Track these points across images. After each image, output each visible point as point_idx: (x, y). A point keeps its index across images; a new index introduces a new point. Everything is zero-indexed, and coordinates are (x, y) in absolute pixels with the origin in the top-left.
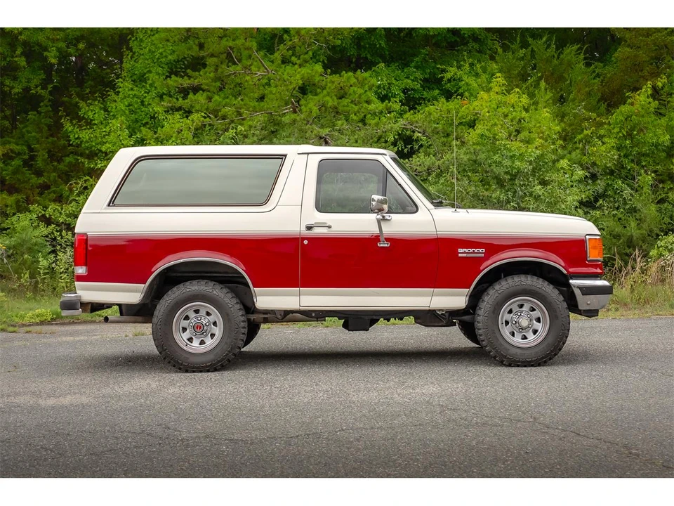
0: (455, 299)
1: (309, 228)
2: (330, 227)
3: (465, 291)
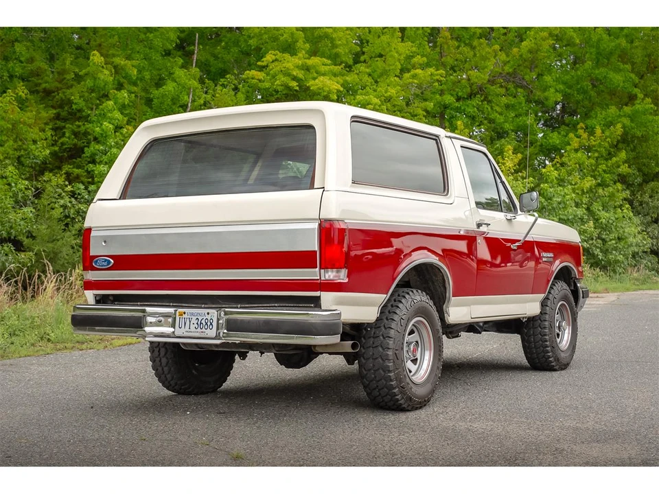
1: (479, 225)
2: (488, 225)
3: (542, 296)
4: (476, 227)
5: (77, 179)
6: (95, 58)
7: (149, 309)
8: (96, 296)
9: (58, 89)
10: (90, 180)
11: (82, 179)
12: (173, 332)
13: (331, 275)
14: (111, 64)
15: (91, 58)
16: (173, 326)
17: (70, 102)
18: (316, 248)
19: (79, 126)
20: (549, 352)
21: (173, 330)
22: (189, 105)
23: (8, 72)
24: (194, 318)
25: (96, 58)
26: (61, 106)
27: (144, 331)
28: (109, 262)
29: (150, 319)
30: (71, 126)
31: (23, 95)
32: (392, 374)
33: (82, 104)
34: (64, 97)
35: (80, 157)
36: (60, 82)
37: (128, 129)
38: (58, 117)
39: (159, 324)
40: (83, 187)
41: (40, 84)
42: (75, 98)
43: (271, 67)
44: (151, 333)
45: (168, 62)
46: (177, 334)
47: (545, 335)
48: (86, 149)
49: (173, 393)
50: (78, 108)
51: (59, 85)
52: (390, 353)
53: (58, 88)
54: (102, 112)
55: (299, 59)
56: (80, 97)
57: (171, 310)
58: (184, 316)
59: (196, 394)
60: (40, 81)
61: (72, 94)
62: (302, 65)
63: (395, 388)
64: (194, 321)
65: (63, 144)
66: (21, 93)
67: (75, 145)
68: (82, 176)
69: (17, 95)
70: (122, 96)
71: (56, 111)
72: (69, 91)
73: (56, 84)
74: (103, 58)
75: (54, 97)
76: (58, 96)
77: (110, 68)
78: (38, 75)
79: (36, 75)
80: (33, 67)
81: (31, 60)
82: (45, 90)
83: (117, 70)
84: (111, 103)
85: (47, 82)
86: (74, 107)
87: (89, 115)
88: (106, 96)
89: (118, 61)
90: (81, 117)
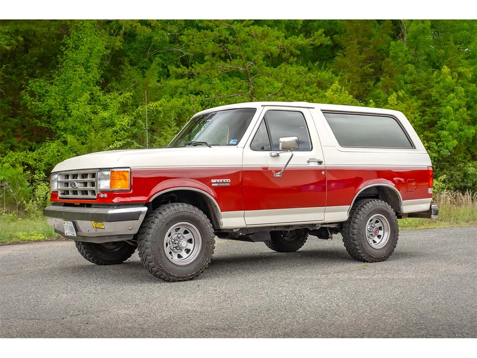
5: (432, 139)
6: (445, 70)
9: (425, 89)
10: (439, 139)
11: (435, 139)
14: (457, 72)
15: (442, 70)
17: (431, 96)
19: (434, 109)
23: (404, 80)
25: (446, 69)
26: (426, 99)
30: (429, 110)
31: (402, 95)
33: (437, 96)
34: (427, 94)
35: (434, 127)
36: (426, 85)
37: (463, 109)
38: (424, 105)
40: (435, 144)
41: (415, 87)
42: (434, 94)
48: (438, 122)
50: (435, 99)
51: (425, 87)
54: (447, 100)
56: (437, 92)
60: (415, 85)
61: (432, 91)
65: (424, 120)
66: (400, 94)
67: (432, 120)
68: (434, 137)
69: (398, 95)
70: (460, 90)
71: (423, 101)
72: (431, 89)
73: (424, 86)
74: (449, 69)
75: (422, 94)
76: (425, 93)
77: (455, 74)
78: (414, 82)
79: (413, 82)
80: (411, 78)
81: (411, 74)
82: (417, 90)
83: (460, 75)
84: (452, 95)
85: (419, 86)
86: (433, 99)
87: (441, 103)
88: (453, 91)
89: (461, 69)
90: (437, 104)
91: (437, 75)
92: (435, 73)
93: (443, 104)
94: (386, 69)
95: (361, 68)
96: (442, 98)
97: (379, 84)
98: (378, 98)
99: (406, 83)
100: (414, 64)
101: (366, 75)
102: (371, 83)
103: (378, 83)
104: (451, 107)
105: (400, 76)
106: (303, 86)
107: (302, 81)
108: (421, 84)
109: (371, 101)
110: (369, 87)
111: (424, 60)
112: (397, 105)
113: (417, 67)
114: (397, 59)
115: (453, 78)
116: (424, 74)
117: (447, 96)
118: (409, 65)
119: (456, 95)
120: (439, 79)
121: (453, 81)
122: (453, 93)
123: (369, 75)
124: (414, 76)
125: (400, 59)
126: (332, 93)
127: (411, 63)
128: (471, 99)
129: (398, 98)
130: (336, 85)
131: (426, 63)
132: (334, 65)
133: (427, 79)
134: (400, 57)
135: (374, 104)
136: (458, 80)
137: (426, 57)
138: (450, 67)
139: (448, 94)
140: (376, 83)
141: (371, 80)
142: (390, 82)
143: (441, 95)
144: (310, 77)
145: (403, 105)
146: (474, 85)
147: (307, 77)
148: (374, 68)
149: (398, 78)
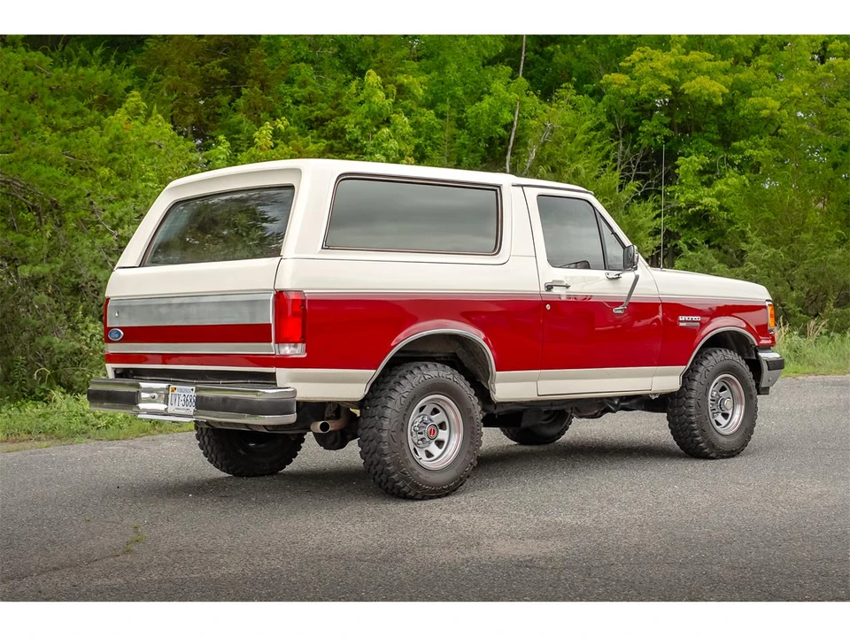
0: (665, 380)
1: (549, 288)
2: (567, 287)
3: (682, 369)
4: (543, 289)
6: (370, 78)
7: (143, 385)
8: (115, 370)
9: (331, 117)
12: (166, 409)
13: (288, 350)
14: (394, 84)
15: (366, 78)
16: (166, 402)
17: (343, 131)
18: (271, 321)
20: (698, 436)
21: (166, 406)
22: (515, 123)
23: (292, 96)
24: (182, 394)
25: (372, 78)
26: (335, 137)
27: (138, 407)
28: (120, 334)
29: (144, 395)
31: (282, 127)
32: (387, 458)
33: (357, 132)
34: (337, 126)
36: (334, 108)
37: (408, 161)
38: (331, 150)
39: (153, 400)
41: (313, 111)
42: (350, 127)
43: (637, 68)
44: (144, 410)
45: (488, 73)
46: (170, 411)
47: (691, 416)
49: (228, 475)
50: (353, 138)
51: (333, 112)
52: (385, 435)
53: (331, 115)
54: (377, 142)
55: (673, 55)
56: (356, 124)
57: (164, 385)
58: (176, 392)
59: (248, 476)
60: (312, 108)
61: (346, 122)
62: (676, 62)
63: (393, 473)
64: (182, 398)
66: (280, 125)
69: (275, 127)
70: (402, 121)
71: (329, 143)
72: (344, 118)
73: (329, 111)
74: (379, 78)
75: (327, 126)
76: (331, 125)
77: (392, 88)
78: (311, 102)
79: (309, 101)
80: (305, 92)
81: (304, 84)
82: (317, 119)
83: (402, 91)
84: (386, 130)
85: (320, 109)
86: (348, 137)
87: (365, 146)
88: (387, 122)
89: (402, 79)
90: (357, 149)
91: (357, 89)
92: (354, 85)
93: (369, 150)
94: (253, 72)
95: (201, 66)
96: (366, 137)
97: (240, 102)
98: (238, 132)
99: (296, 103)
100: (312, 62)
101: (215, 81)
102: (225, 100)
103: (238, 100)
104: (384, 155)
105: (283, 87)
106: (43, 97)
107: (42, 85)
108: (324, 105)
109: (221, 138)
110: (219, 107)
111: (334, 55)
112: (272, 148)
113: (318, 71)
114: (277, 50)
115: (387, 97)
116: (332, 86)
117: (376, 133)
118: (302, 64)
119: (394, 131)
120: (361, 98)
121: (387, 102)
122: (389, 127)
123: (221, 83)
124: (310, 88)
125: (282, 52)
126: (126, 117)
127: (306, 61)
128: (426, 140)
129: (276, 134)
130: (135, 98)
131: (337, 62)
132: (144, 58)
133: (337, 96)
134: (282, 47)
135: (228, 144)
136: (397, 99)
137: (336, 50)
138: (382, 74)
139: (378, 128)
140: (233, 101)
141: (225, 94)
142: (262, 99)
143: (364, 130)
144: (58, 79)
145: (286, 149)
146: (432, 111)
147: (53, 78)
148: (227, 68)
149: (280, 93)
